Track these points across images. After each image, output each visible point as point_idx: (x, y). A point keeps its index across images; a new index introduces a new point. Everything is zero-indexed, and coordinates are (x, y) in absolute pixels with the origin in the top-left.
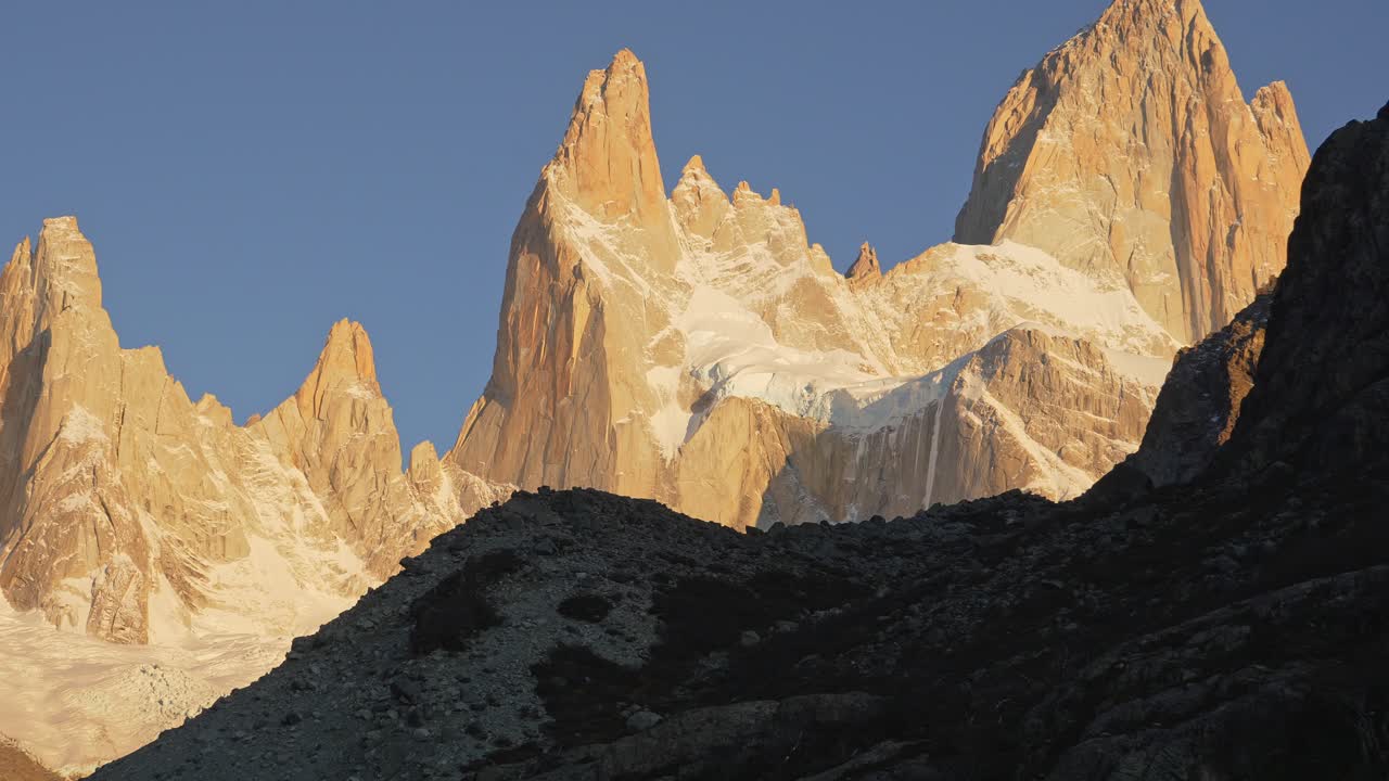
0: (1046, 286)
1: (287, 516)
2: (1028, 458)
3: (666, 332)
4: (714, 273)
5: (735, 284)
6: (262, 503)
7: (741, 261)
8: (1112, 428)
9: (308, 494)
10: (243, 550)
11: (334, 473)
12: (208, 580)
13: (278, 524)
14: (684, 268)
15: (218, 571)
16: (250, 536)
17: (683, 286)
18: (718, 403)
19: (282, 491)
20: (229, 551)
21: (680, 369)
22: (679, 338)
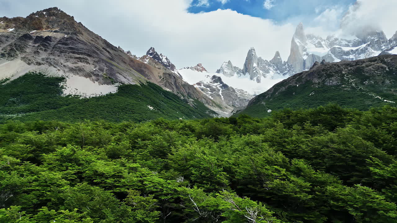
1: (273, 69)
4: (310, 42)
6: (271, 68)
9: (275, 67)
11: (277, 65)
12: (266, 75)
13: (272, 70)
14: (307, 42)
16: (270, 71)
17: (307, 44)
18: (309, 55)
19: (273, 67)
20: (268, 72)
21: (306, 52)
22: (306, 49)
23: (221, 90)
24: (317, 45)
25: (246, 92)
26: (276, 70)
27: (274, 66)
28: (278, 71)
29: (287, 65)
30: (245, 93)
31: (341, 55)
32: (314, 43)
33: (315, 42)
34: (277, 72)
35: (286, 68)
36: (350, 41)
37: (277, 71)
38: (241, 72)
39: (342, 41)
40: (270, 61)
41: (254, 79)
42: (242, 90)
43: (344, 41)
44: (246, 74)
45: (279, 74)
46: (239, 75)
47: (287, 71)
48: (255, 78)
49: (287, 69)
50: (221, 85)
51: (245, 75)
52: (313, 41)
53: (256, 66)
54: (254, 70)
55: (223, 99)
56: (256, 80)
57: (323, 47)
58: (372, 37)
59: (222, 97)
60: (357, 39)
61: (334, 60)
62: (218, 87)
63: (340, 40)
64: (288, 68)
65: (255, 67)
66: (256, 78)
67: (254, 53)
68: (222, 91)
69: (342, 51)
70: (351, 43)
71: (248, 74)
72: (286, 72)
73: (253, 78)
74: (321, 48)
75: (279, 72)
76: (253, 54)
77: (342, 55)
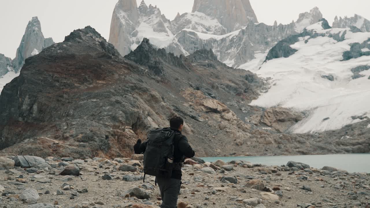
0: (202, 19)
3: (135, 31)
4: (144, 20)
5: (148, 22)
7: (149, 18)
14: (140, 20)
21: (136, 37)
22: (137, 32)
24: (156, 27)
32: (152, 24)
33: (152, 21)
36: (209, 27)
39: (197, 26)
43: (200, 26)
57: (166, 32)
60: (220, 25)
63: (193, 23)
67: (36, 29)
69: (197, 39)
74: (163, 33)
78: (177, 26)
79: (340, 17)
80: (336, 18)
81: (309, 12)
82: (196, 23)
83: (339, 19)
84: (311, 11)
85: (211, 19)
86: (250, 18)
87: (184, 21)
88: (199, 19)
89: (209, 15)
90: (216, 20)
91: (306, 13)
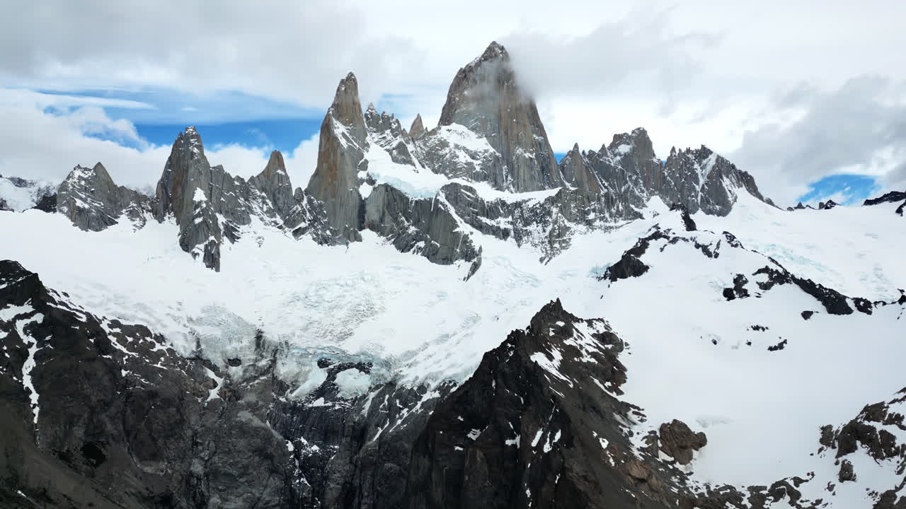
0: (464, 138)
1: (262, 208)
2: (455, 221)
3: (363, 160)
4: (376, 140)
5: (382, 143)
6: (255, 206)
7: (383, 136)
8: (477, 213)
9: (268, 201)
10: (249, 221)
11: (274, 195)
12: (239, 231)
13: (259, 211)
14: (368, 139)
15: (242, 228)
16: (251, 216)
17: (368, 145)
18: (376, 185)
19: (260, 200)
20: (245, 221)
21: (367, 172)
22: (366, 162)
23: (33, 351)
24: (395, 152)
25: (161, 339)
26: (271, 213)
27: (263, 198)
28: (278, 217)
29: (305, 202)
30: (158, 347)
31: (473, 212)
32: (388, 147)
33: (389, 142)
34: (274, 219)
35: (304, 212)
36: (476, 153)
37: (274, 216)
38: (148, 211)
39: (457, 152)
40: (252, 179)
41: (195, 250)
42: (144, 331)
43: (462, 151)
44: (166, 218)
45: (280, 227)
46: (138, 222)
47: (308, 222)
48: (200, 248)
49: (308, 214)
50: (39, 318)
51: (160, 222)
52: (384, 138)
53: (205, 199)
54: (199, 215)
55: (36, 411)
56: (202, 254)
57: (414, 165)
58: (525, 152)
59: (34, 397)
60: (492, 150)
61: (458, 226)
62: (21, 333)
63: (452, 145)
64: (309, 211)
65: (201, 202)
66: (202, 246)
67: (196, 150)
68: (35, 358)
69: (476, 199)
70: (477, 159)
71: (174, 220)
72: (303, 225)
73: (193, 247)
74: (409, 166)
75: (281, 222)
76: (193, 154)
77: (477, 214)
78: (426, 149)
79: (680, 150)
80: (673, 149)
81: (630, 134)
82: (457, 146)
83: (677, 152)
84: (633, 132)
85: (477, 138)
86: (537, 138)
87: (437, 143)
88: (459, 137)
89: (473, 129)
90: (484, 140)
91: (625, 134)
